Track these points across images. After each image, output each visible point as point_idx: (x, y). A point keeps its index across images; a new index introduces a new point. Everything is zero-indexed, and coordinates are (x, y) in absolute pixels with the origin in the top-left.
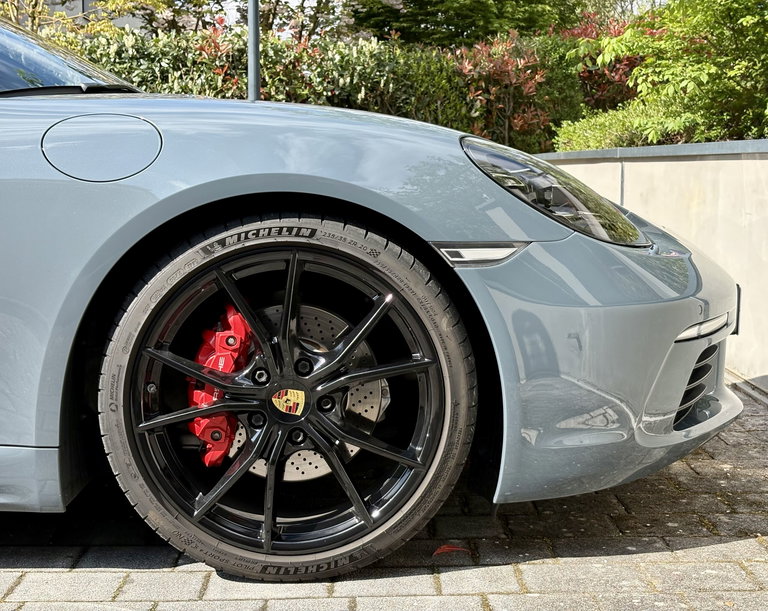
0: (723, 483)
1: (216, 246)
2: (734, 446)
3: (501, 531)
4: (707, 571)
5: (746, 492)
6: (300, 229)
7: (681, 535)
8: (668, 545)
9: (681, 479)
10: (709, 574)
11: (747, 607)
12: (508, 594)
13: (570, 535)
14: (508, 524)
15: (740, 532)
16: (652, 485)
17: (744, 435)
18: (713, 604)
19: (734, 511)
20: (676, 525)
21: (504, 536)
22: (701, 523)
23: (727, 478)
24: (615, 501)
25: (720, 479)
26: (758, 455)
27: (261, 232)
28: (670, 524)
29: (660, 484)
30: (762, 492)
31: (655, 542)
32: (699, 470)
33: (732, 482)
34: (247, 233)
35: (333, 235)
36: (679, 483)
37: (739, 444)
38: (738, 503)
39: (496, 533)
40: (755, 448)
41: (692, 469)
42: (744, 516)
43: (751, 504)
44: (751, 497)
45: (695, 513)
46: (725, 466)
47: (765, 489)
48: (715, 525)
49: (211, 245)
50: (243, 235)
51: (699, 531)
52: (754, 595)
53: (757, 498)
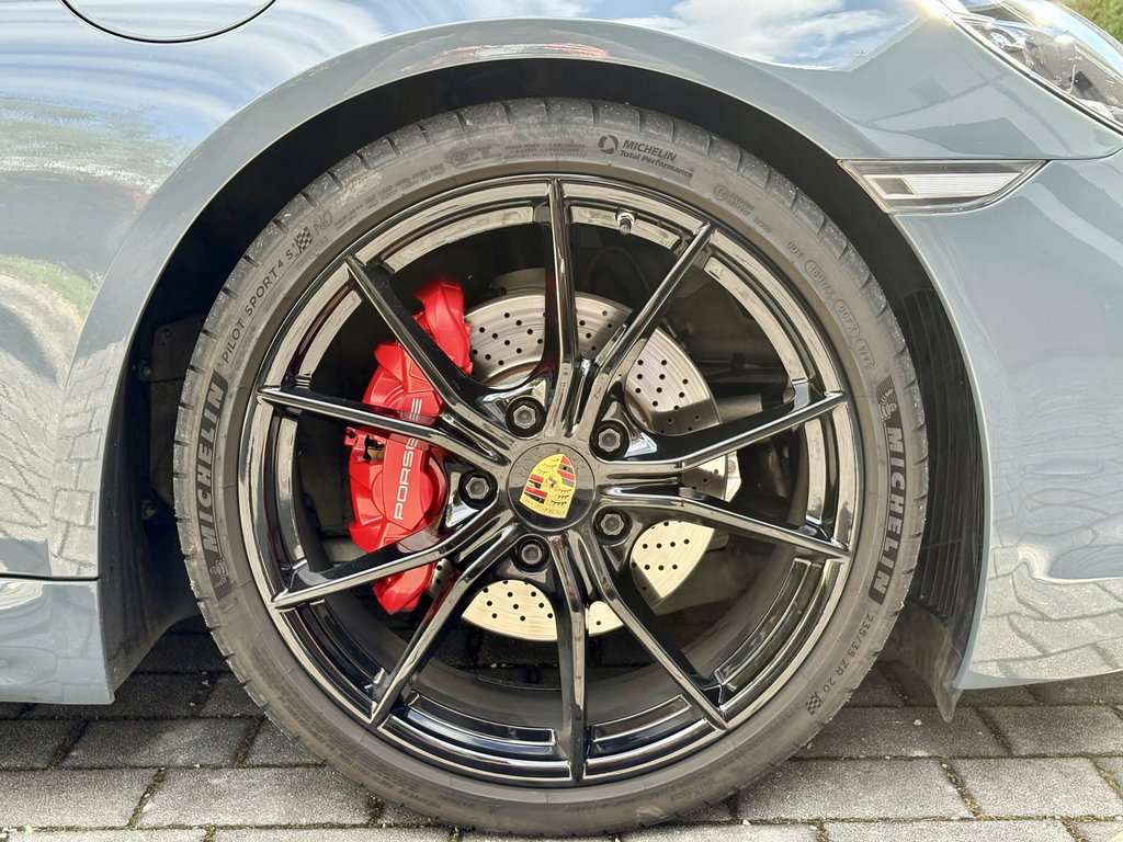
1: (890, 408)
6: (889, 572)
27: (899, 499)
34: (903, 471)
35: (864, 634)
49: (893, 399)
50: (900, 463)
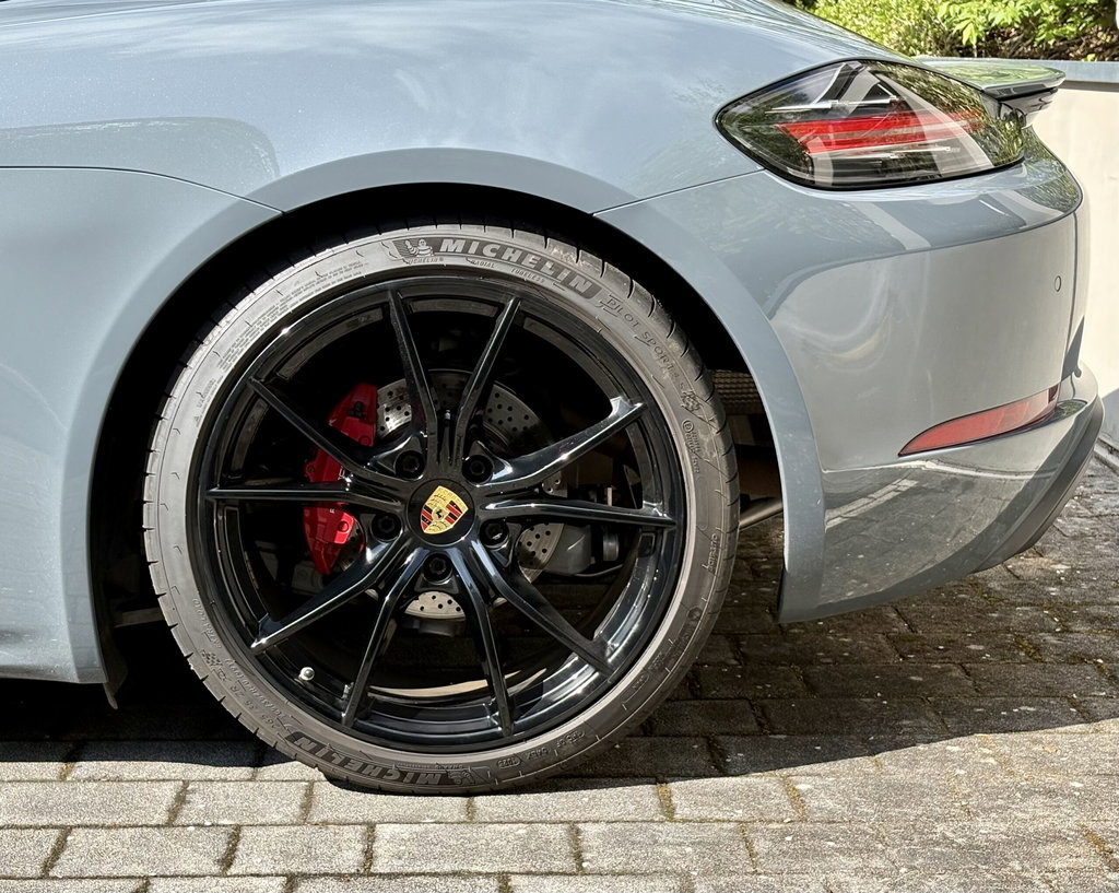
0: (1054, 590)
2: (1074, 538)
3: (730, 655)
4: (1023, 708)
5: (1087, 604)
7: (988, 661)
8: (968, 674)
9: (992, 585)
10: (1024, 711)
11: (1075, 753)
12: (744, 736)
13: (829, 660)
14: (739, 646)
15: (1073, 657)
16: (950, 594)
17: (1090, 522)
18: (1028, 749)
19: (1067, 630)
20: (981, 648)
21: (735, 662)
22: (1017, 645)
23: (1060, 583)
24: (894, 615)
25: (1050, 585)
26: (1109, 551)
28: (973, 647)
29: (960, 592)
30: (1111, 604)
31: (950, 670)
32: (1019, 572)
33: (1067, 589)
36: (989, 591)
37: (1083, 535)
38: (1074, 618)
39: (723, 659)
40: (1105, 541)
41: (1009, 570)
42: (1080, 636)
43: (1092, 620)
44: (1094, 610)
45: (1009, 632)
46: (1059, 566)
47: (1115, 600)
48: (1037, 649)
51: (1015, 656)
52: (1086, 739)
53: (1102, 611)
